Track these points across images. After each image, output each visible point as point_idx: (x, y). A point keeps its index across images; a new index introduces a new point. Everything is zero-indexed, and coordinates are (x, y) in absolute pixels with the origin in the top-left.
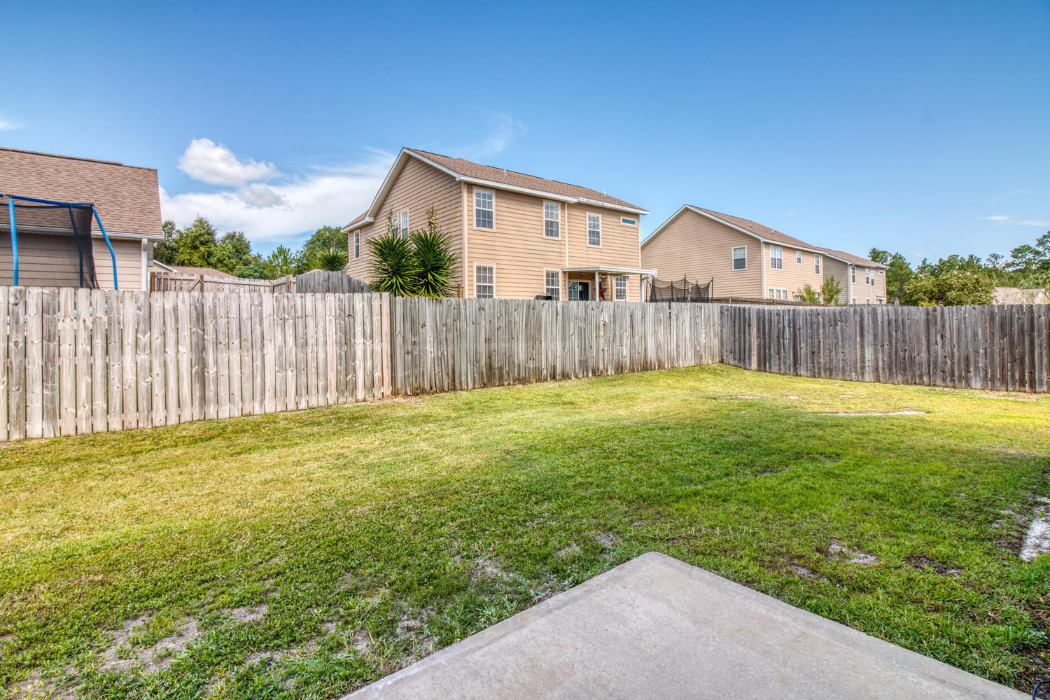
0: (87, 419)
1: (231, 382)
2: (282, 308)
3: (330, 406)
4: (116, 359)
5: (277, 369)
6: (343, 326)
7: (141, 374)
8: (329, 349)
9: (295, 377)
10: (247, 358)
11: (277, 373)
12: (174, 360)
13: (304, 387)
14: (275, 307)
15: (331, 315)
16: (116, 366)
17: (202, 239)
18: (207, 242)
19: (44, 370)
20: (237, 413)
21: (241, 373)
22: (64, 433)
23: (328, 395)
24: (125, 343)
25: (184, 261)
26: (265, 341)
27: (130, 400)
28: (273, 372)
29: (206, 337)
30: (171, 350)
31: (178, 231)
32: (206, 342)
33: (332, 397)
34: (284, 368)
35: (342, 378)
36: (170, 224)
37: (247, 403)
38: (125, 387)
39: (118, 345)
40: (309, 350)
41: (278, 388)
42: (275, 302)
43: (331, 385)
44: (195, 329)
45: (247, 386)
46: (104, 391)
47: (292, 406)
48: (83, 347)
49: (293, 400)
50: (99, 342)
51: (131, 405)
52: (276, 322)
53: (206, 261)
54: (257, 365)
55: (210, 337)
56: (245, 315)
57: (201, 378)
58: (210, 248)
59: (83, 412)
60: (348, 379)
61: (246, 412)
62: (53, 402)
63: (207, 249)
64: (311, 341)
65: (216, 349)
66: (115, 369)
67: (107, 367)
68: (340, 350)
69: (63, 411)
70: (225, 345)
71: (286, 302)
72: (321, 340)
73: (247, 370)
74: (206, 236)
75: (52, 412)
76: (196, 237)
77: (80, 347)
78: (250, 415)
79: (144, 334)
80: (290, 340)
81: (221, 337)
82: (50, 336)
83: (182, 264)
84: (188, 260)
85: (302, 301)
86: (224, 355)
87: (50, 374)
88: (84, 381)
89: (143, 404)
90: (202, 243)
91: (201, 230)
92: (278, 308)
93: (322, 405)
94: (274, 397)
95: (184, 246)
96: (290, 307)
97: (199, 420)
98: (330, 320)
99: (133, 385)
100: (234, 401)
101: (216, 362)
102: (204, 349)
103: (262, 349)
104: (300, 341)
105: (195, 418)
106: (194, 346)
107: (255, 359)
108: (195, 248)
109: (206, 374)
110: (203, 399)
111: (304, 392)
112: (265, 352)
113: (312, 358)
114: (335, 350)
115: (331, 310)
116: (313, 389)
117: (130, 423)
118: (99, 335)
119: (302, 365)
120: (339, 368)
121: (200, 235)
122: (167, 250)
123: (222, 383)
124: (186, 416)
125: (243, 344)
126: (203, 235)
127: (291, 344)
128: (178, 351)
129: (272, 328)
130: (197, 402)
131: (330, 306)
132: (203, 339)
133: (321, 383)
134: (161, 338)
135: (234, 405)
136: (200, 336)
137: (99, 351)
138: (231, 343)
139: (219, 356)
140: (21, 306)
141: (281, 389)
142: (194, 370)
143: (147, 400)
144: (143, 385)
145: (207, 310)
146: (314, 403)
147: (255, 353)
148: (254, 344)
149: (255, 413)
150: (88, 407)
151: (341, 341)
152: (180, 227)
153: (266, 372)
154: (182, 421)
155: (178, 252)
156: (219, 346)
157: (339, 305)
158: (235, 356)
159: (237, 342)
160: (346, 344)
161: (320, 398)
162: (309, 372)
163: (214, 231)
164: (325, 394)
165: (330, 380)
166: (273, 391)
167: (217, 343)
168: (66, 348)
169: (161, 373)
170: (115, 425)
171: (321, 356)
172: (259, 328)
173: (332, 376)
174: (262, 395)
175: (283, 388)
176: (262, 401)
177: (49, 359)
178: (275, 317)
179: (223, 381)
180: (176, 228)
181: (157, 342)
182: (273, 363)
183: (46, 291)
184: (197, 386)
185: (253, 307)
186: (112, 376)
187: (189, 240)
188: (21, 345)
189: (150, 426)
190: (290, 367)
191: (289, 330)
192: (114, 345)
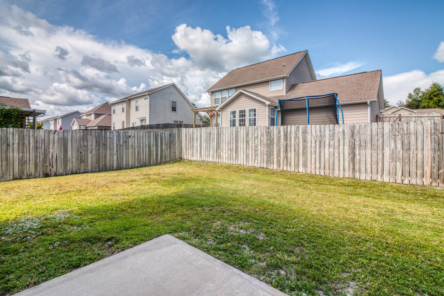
0: (314, 169)
1: (367, 164)
2: (394, 130)
3: (425, 186)
4: (323, 150)
5: (391, 160)
6: (437, 139)
7: (331, 156)
8: (425, 153)
9: (401, 166)
10: (374, 154)
11: (391, 163)
12: (342, 152)
13: (407, 172)
14: (391, 129)
15: (427, 133)
16: (323, 152)
17: (435, 93)
18: (438, 95)
19: (303, 152)
20: (369, 178)
21: (371, 160)
22: (308, 173)
23: (424, 180)
24: (326, 144)
25: (425, 106)
26: (384, 146)
27: (327, 165)
28: (388, 162)
29: (355, 143)
30: (341, 148)
31: (422, 92)
32: (355, 145)
33: (427, 181)
34: (395, 161)
35: (435, 171)
36: (418, 89)
37: (374, 175)
38: (326, 160)
39: (323, 145)
40: (411, 152)
41: (391, 170)
42: (390, 127)
43: (426, 173)
44: (351, 140)
45: (374, 167)
46: (319, 160)
47: (399, 181)
48: (313, 145)
49: (400, 178)
50: (318, 143)
51: (327, 167)
52: (391, 137)
53: (437, 104)
54: (379, 157)
55: (357, 143)
56: (374, 133)
57: (353, 160)
58: (440, 97)
59: (313, 167)
60: (440, 172)
61: (374, 178)
62: (305, 162)
63: (438, 98)
64: (413, 147)
65: (360, 149)
66: (322, 153)
67: (320, 152)
68: (434, 154)
69: (308, 165)
70: (364, 147)
71: (397, 126)
72: (420, 147)
73: (374, 159)
74: (437, 92)
75: (305, 165)
76: (432, 93)
77: (312, 145)
78: (375, 181)
79: (332, 141)
80: (399, 146)
81: (362, 143)
82: (305, 141)
83: (424, 108)
84: (427, 105)
85: (407, 125)
86: (364, 151)
87: (305, 154)
88: (313, 156)
89: (331, 167)
90: (435, 96)
91: (434, 89)
92: (393, 129)
93: (420, 184)
94: (388, 174)
95: (425, 99)
96: (399, 129)
97: (352, 178)
98: (427, 136)
99: (328, 160)
100: (368, 173)
101: (360, 154)
102: (354, 148)
103: (383, 150)
104: (405, 148)
105: (350, 177)
106: (350, 147)
107: (378, 155)
108: (431, 99)
109: (355, 159)
110: (354, 169)
111: (407, 175)
112: (384, 151)
113: (413, 157)
114: (430, 153)
115: (427, 130)
116: (413, 174)
117: (327, 174)
118: (318, 141)
119: (406, 160)
120: (433, 165)
121: (434, 92)
122: (416, 102)
123: (362, 164)
124: (347, 175)
125: (373, 147)
126: (435, 91)
127: (400, 149)
128: (344, 148)
129: (389, 140)
130: (351, 170)
131: (427, 127)
132: (354, 144)
133: (419, 172)
134: (338, 142)
135: (368, 175)
136: (353, 142)
137: (318, 147)
138: (367, 146)
139: (361, 152)
140: (298, 131)
141: (392, 171)
142: (350, 157)
143: (333, 166)
144: (331, 160)
145: (356, 131)
146: (413, 181)
147: (378, 151)
148: (378, 147)
149: (378, 180)
150: (314, 165)
151: (435, 149)
152: (423, 90)
153: (384, 161)
154: (345, 177)
155: (422, 102)
156: (361, 147)
157: (434, 127)
158: (368, 152)
159: (370, 146)
160: (439, 150)
161: (418, 180)
162: (411, 164)
163: (442, 88)
164: (422, 179)
165: (426, 171)
166: (388, 171)
167: (360, 145)
168: (309, 145)
169: (338, 156)
170: (322, 174)
171: (420, 156)
172: (381, 139)
173: (427, 169)
174: (382, 172)
175: (394, 171)
176: (382, 175)
177: (305, 148)
178: (391, 134)
179: (363, 163)
180: (421, 90)
181: (337, 144)
182: (388, 157)
183: (304, 126)
184: (351, 164)
185: (378, 130)
186: (321, 156)
187: (427, 95)
188: (298, 143)
189: (333, 176)
190: (399, 160)
191: (398, 141)
192: (322, 145)
